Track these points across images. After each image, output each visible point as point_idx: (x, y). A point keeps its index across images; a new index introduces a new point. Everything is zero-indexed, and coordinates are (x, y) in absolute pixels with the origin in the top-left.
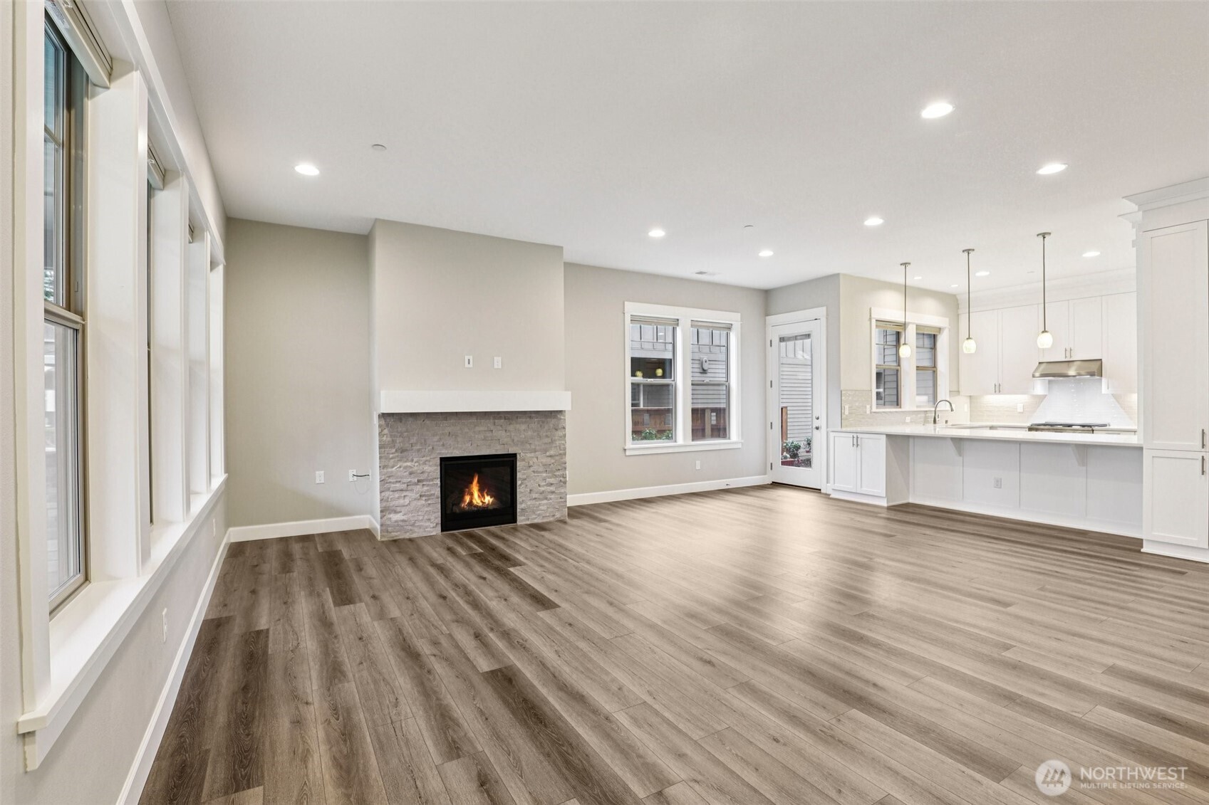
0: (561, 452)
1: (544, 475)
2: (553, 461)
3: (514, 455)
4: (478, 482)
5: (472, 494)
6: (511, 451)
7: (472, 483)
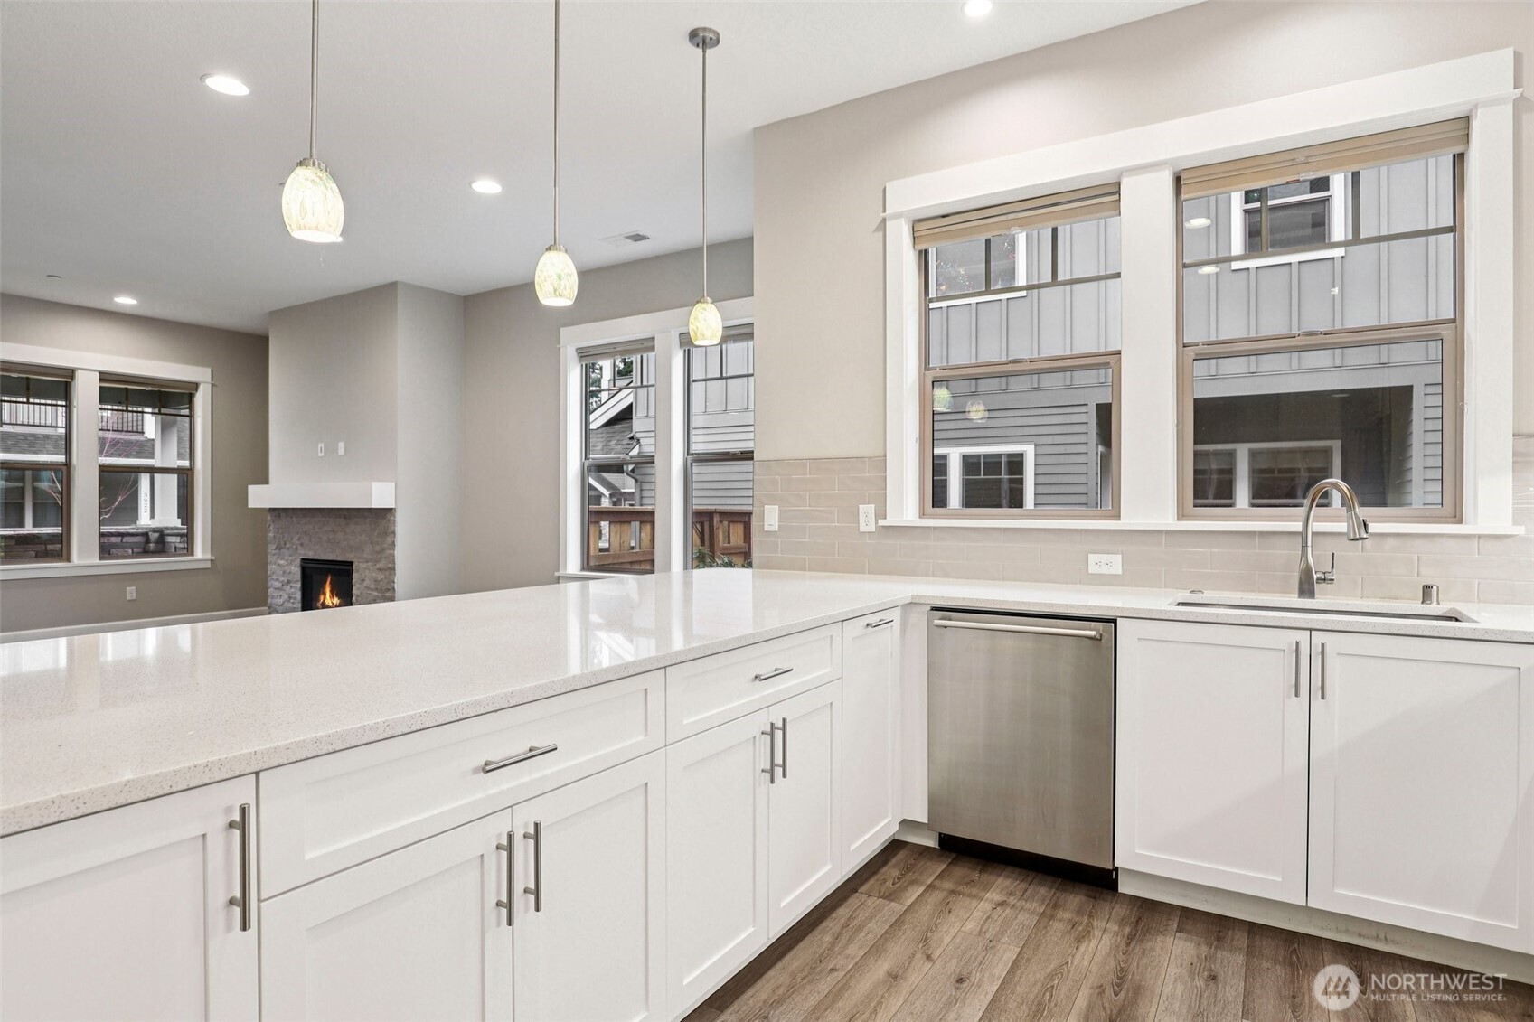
0: (390, 565)
1: (375, 593)
2: (383, 577)
3: (351, 564)
4: (331, 583)
5: (325, 595)
6: (348, 558)
7: (325, 583)
